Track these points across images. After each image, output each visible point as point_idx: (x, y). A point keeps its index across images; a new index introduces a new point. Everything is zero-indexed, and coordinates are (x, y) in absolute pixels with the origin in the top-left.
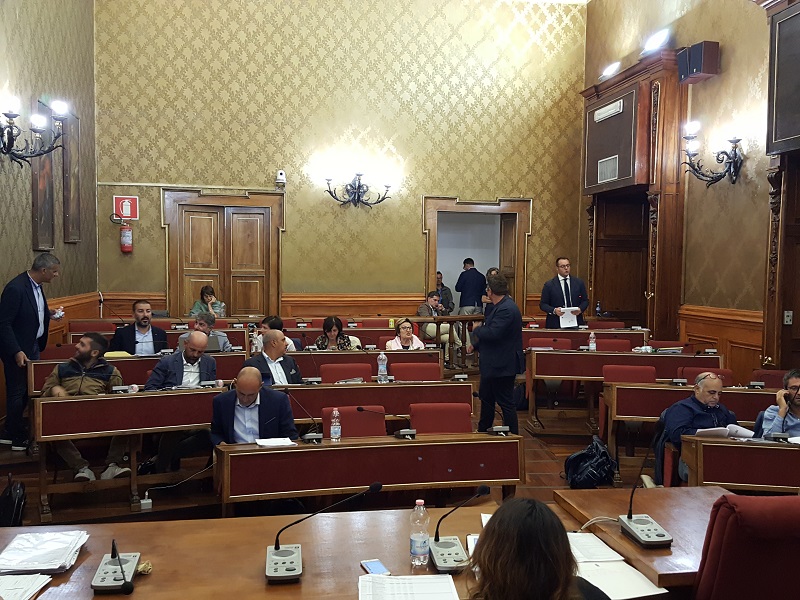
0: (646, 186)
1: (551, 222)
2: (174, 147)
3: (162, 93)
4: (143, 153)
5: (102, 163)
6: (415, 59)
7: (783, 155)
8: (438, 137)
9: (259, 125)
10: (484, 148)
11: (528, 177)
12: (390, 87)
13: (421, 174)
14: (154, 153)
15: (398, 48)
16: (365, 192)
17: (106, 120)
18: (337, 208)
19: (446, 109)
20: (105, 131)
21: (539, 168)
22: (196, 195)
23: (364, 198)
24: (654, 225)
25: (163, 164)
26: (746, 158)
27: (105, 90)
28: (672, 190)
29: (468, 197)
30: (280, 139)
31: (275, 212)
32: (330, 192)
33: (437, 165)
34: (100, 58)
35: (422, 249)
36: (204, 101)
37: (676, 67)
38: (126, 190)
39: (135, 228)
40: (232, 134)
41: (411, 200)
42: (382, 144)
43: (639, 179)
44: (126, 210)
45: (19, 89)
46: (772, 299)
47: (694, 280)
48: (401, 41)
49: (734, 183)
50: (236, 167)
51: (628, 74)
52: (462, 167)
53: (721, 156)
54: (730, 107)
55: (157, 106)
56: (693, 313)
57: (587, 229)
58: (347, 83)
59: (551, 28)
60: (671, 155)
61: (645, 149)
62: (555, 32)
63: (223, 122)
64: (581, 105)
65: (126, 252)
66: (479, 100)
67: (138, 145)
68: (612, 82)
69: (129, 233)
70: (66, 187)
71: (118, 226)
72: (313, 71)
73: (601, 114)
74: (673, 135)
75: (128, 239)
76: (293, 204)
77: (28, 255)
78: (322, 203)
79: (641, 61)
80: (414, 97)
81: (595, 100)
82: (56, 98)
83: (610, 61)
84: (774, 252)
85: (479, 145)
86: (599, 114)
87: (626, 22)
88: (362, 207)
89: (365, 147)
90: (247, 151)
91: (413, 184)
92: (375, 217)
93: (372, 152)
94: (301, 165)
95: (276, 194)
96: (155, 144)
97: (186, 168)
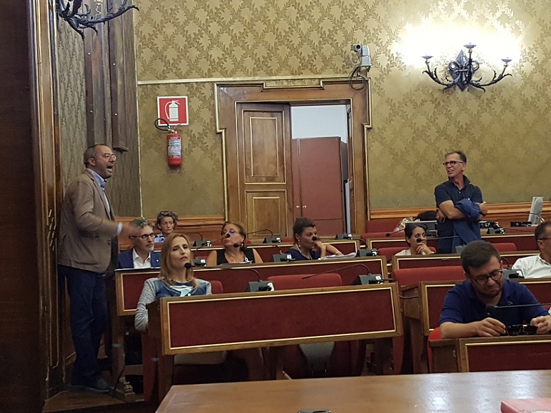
2: (230, 32)
4: (192, 42)
5: (142, 57)
14: (205, 41)
18: (438, 94)
22: (258, 89)
25: (216, 53)
30: (360, 12)
31: (358, 106)
32: (430, 73)
38: (171, 89)
39: (184, 135)
40: (300, 10)
41: (538, 78)
42: (494, 9)
44: (173, 114)
50: (306, 51)
65: (174, 165)
67: (184, 33)
69: (177, 142)
71: (165, 133)
75: (176, 149)
76: (381, 92)
78: (418, 89)
88: (472, 91)
89: (471, 14)
90: (319, 30)
91: (539, 56)
92: (490, 102)
93: (482, 19)
94: (389, 42)
95: (358, 81)
96: (206, 30)
97: (244, 56)
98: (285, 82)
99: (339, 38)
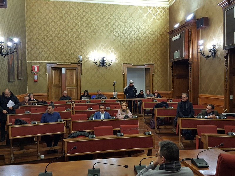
0: (188, 59)
1: (160, 70)
2: (49, 51)
3: (46, 35)
4: (40, 52)
5: (28, 56)
6: (119, 24)
7: (228, 50)
8: (126, 46)
9: (74, 44)
10: (140, 49)
11: (153, 57)
12: (112, 32)
13: (122, 57)
14: (43, 52)
15: (114, 21)
16: (105, 62)
17: (29, 43)
18: (97, 67)
19: (129, 38)
20: (29, 46)
21: (156, 54)
22: (56, 64)
23: (105, 64)
24: (191, 71)
25: (46, 55)
26: (217, 51)
27: (29, 34)
28: (196, 60)
29: (136, 63)
30: (80, 48)
31: (79, 69)
32: (95, 63)
33: (126, 54)
34: (27, 25)
35: (122, 79)
36: (58, 37)
37: (196, 24)
38: (35, 63)
39: (38, 75)
40: (66, 47)
41: (119, 64)
42: (110, 49)
43: (186, 57)
44: (36, 69)
45: (4, 35)
46: (226, 92)
47: (203, 86)
48: (115, 19)
49: (214, 58)
50: (67, 56)
51: (182, 27)
52: (134, 55)
53: (210, 50)
54: (212, 36)
55: (44, 39)
56: (203, 96)
57: (171, 72)
58: (100, 31)
59: (159, 14)
60: (195, 50)
61: (187, 49)
62: (160, 15)
63: (63, 43)
64: (168, 36)
65: (36, 81)
66: (138, 35)
67: (39, 50)
68: (177, 29)
69: (36, 76)
70: (18, 63)
71: (33, 74)
72: (90, 28)
73: (174, 38)
74: (196, 44)
75: (36, 78)
76: (84, 66)
77: (7, 83)
78: (93, 66)
79: (185, 23)
80: (119, 35)
81: (172, 34)
82: (15, 37)
83: (176, 23)
84: (227, 78)
85: (138, 48)
86: (174, 39)
87: (181, 12)
88: (105, 67)
89: (105, 50)
90: (71, 51)
91: (119, 60)
92: (108, 70)
93: (107, 51)
94: (87, 55)
95: (79, 64)
96: (44, 50)
97: (53, 57)
98: (62, 63)
99: (75, 53)
